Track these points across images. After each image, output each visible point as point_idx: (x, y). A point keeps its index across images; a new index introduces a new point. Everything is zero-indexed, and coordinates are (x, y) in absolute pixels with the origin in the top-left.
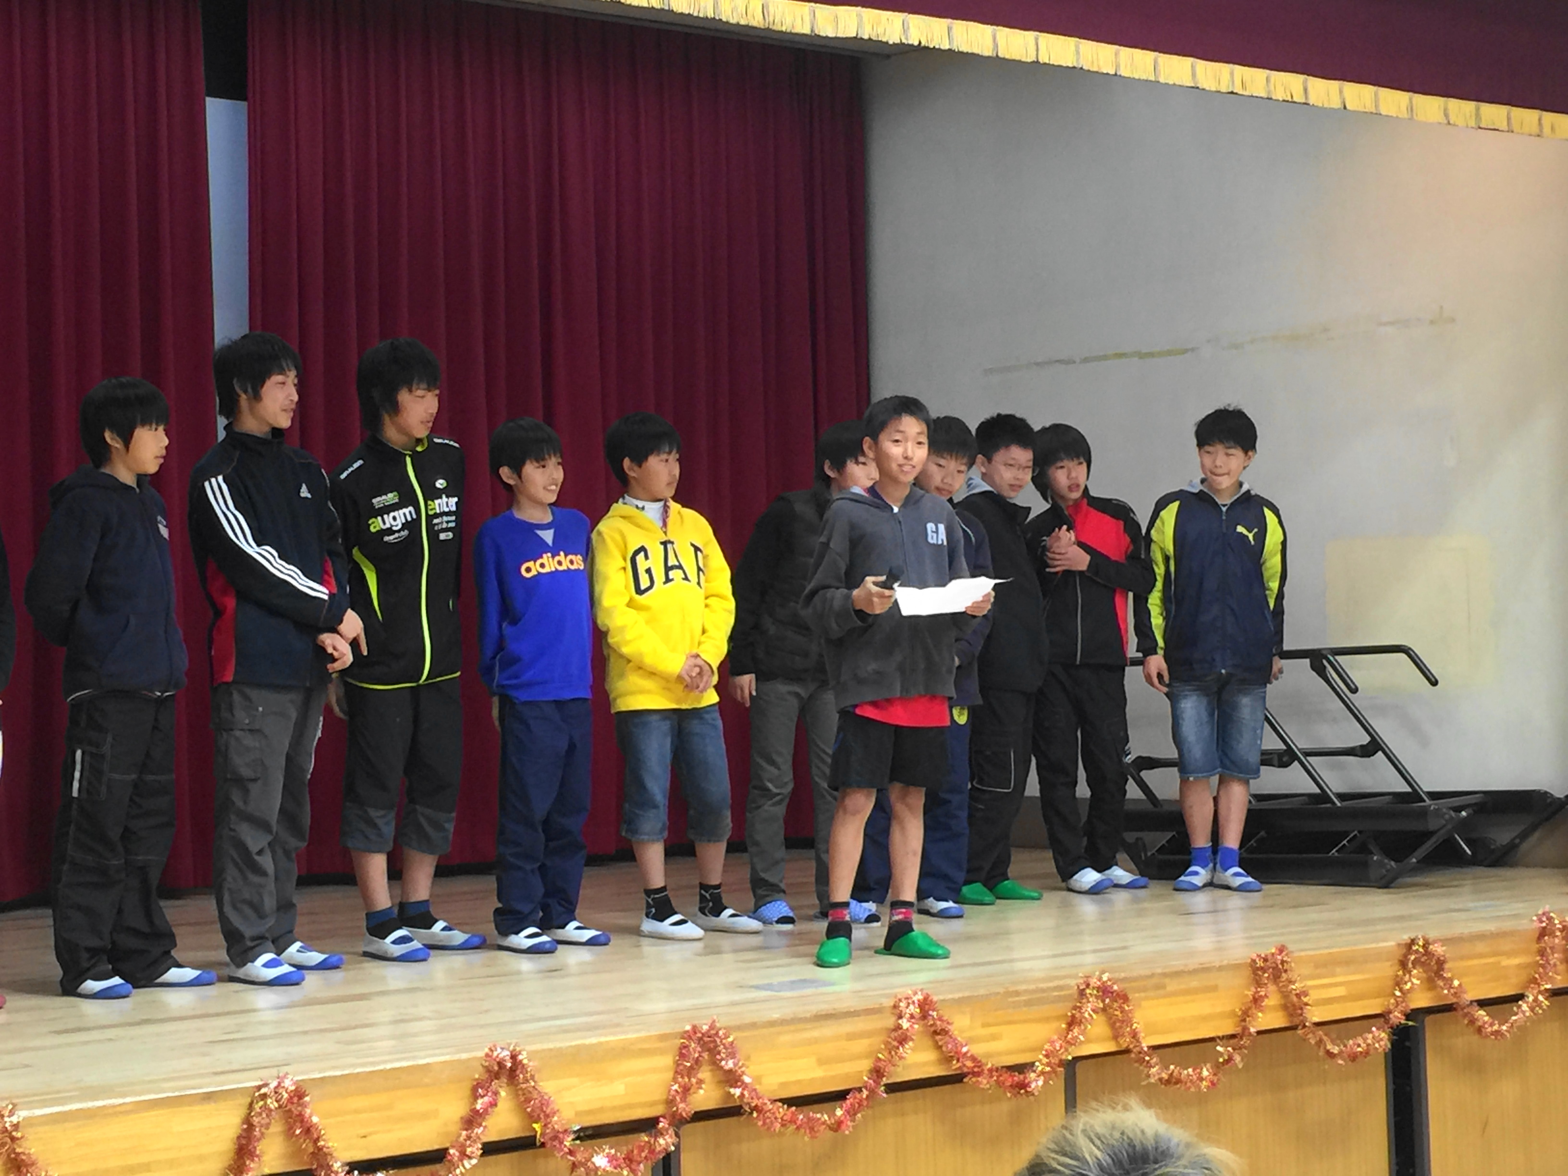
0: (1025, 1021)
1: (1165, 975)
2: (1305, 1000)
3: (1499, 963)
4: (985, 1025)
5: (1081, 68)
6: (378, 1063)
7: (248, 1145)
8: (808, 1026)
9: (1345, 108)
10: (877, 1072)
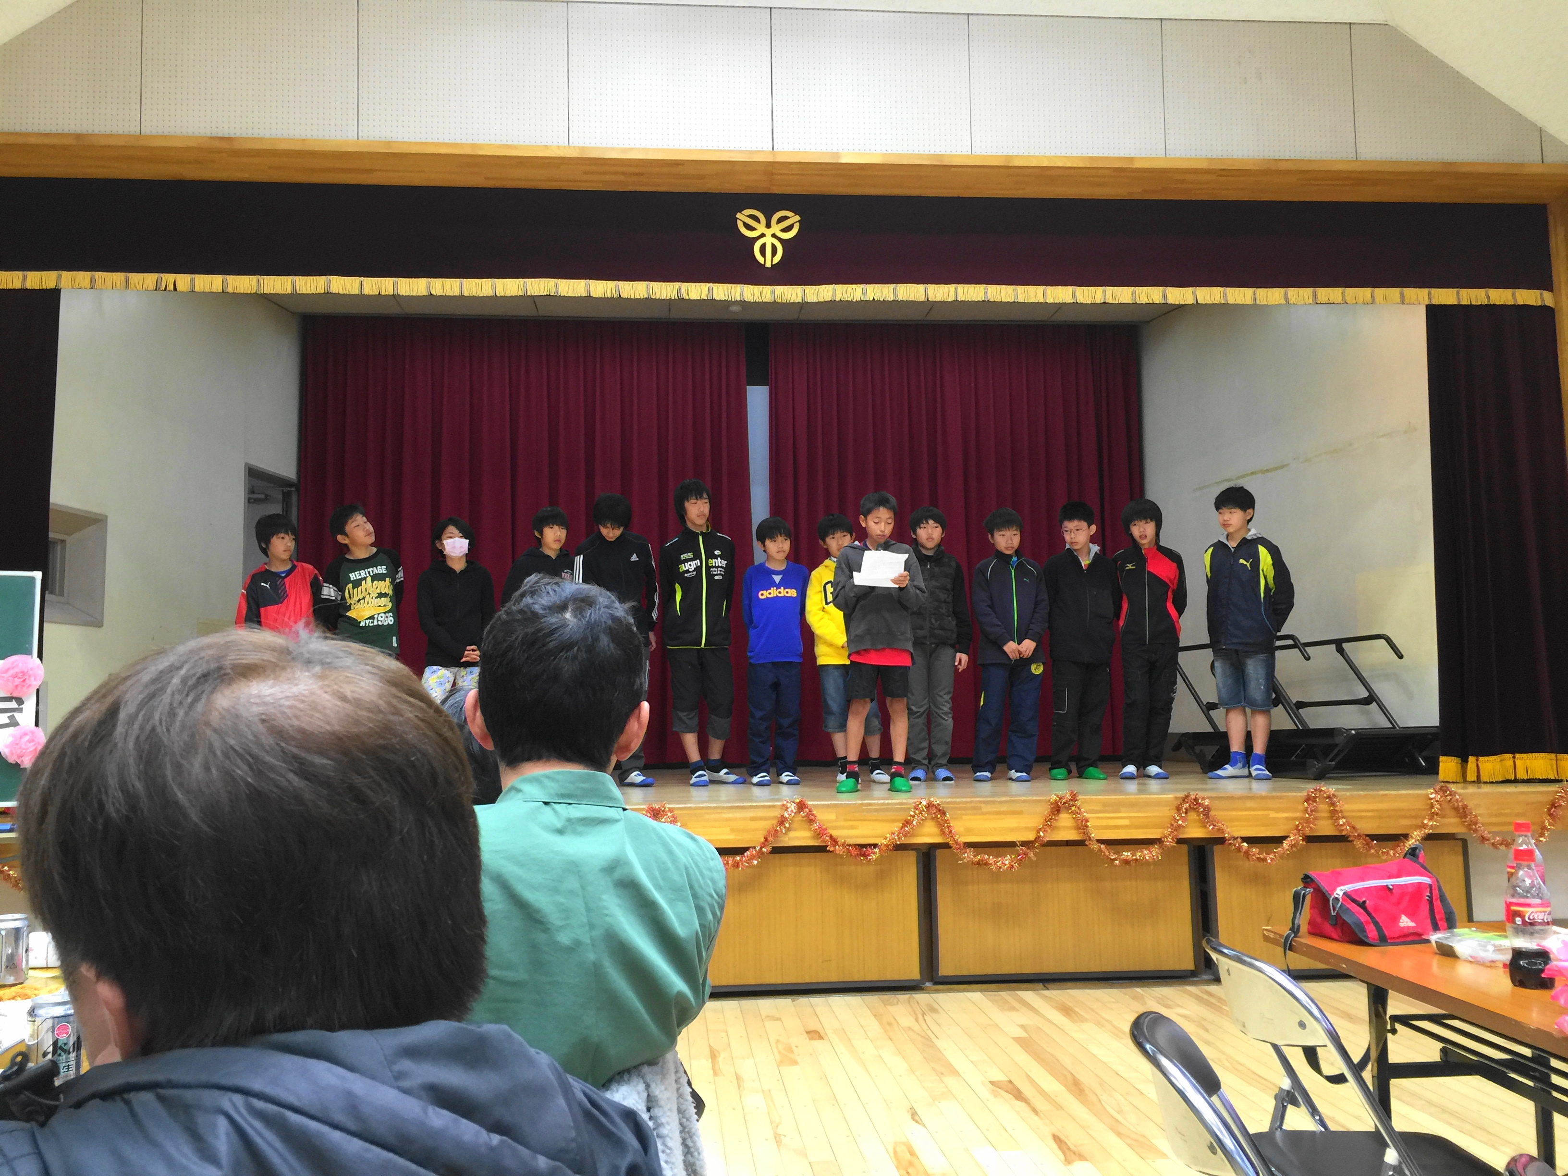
0: (874, 821)
2: (1091, 825)
3: (1269, 815)
4: (846, 820)
10: (766, 840)
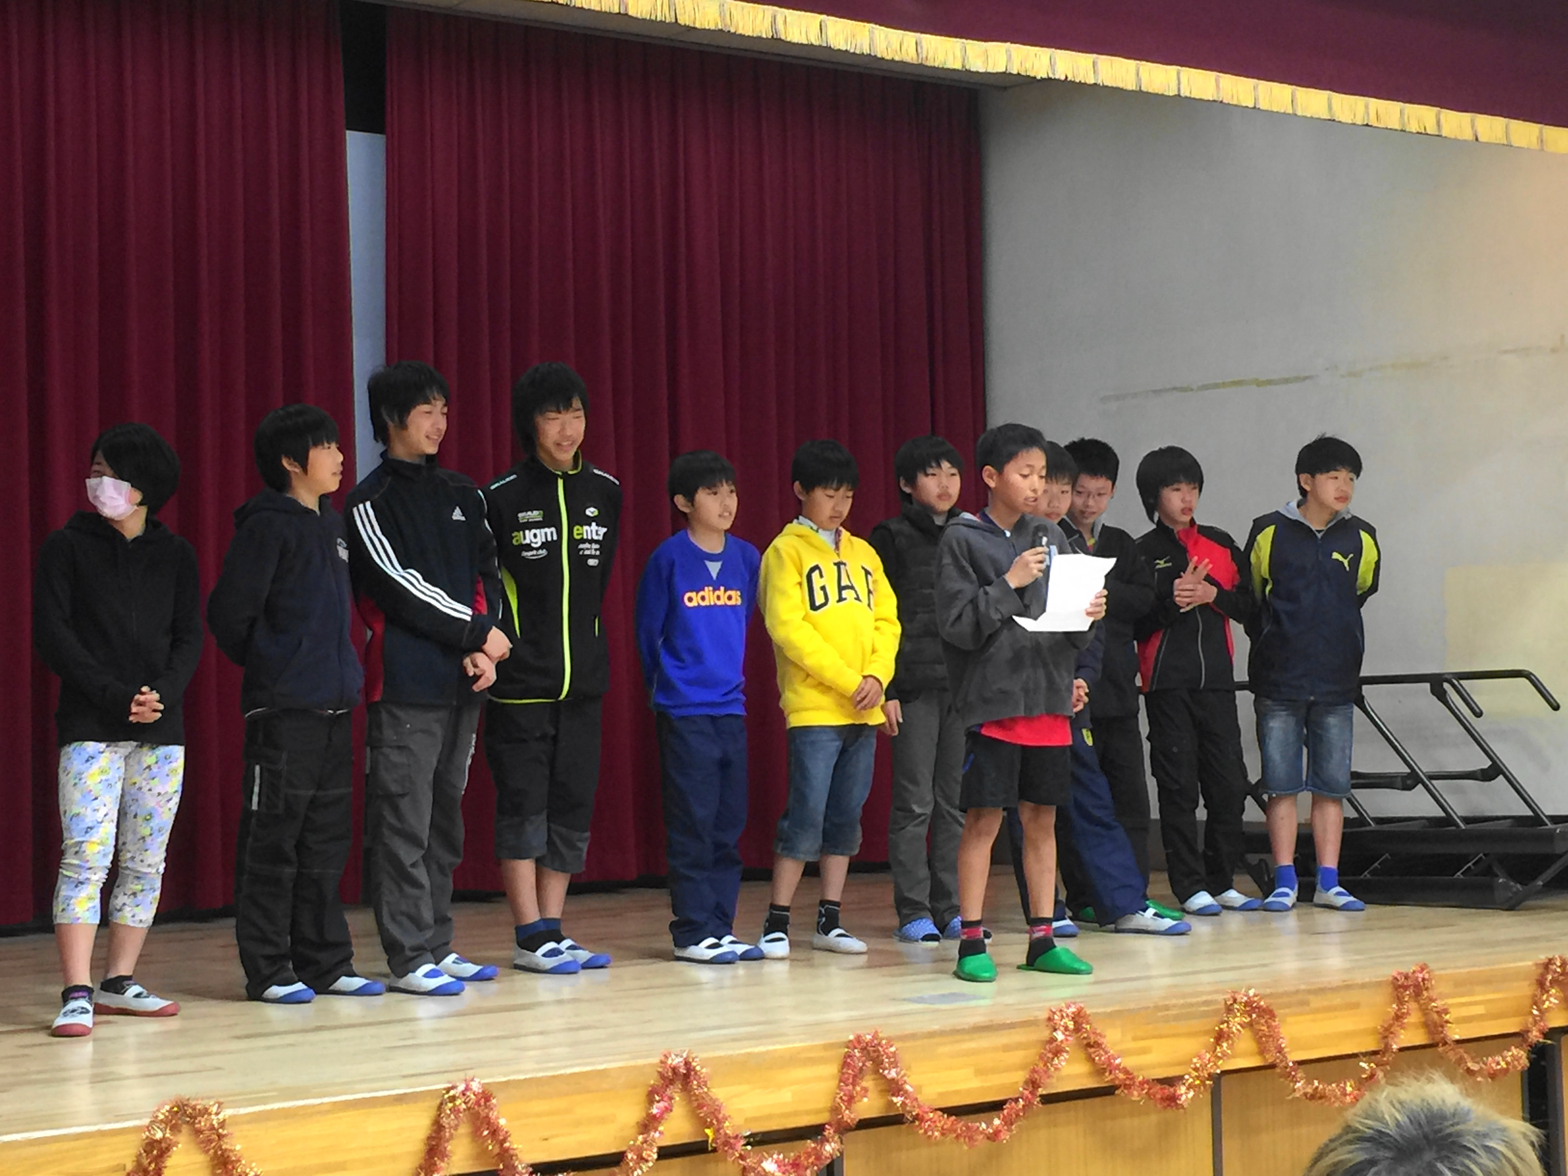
0: (1174, 1035)
1: (1310, 992)
2: (1447, 1017)
4: (1135, 1039)
5: (1221, 102)
6: (560, 1068)
7: (437, 1145)
8: (966, 1037)
9: (1477, 139)
10: (1033, 1084)
